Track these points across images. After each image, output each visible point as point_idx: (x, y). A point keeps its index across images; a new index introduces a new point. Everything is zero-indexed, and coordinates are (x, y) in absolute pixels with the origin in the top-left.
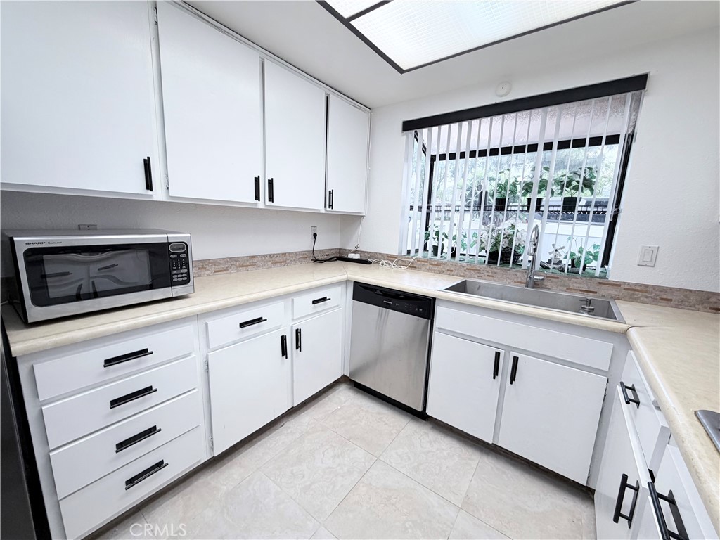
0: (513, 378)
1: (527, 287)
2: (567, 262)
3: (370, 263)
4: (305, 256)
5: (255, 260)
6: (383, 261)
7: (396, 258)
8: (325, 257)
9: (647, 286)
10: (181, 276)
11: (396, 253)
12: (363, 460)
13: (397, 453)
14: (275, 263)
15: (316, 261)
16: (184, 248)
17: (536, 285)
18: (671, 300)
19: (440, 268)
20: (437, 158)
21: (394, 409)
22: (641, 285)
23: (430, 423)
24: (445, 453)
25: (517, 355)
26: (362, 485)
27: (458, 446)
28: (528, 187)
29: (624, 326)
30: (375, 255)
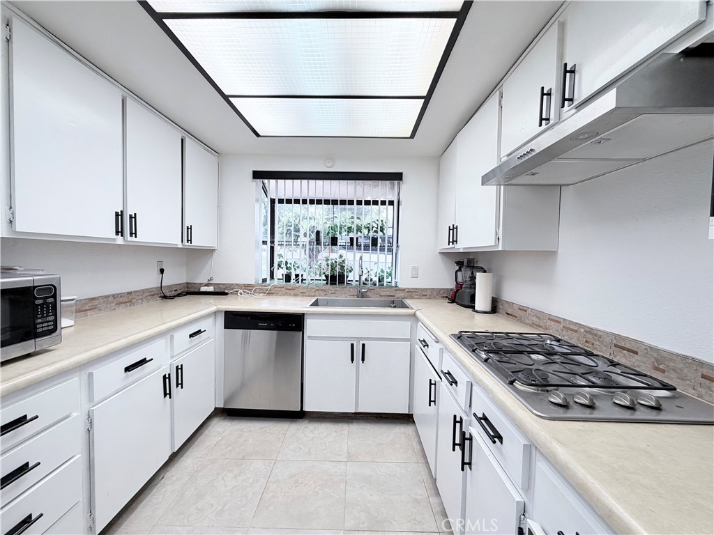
0: (363, 359)
1: (358, 297)
2: (376, 279)
3: (227, 294)
4: (153, 293)
5: (96, 303)
6: (241, 291)
7: (253, 287)
8: (174, 293)
9: (416, 289)
10: (46, 324)
11: (253, 282)
12: (264, 467)
13: (290, 450)
14: (119, 304)
15: (165, 297)
16: (51, 291)
17: (363, 295)
18: (426, 295)
19: (294, 292)
20: (277, 201)
21: (273, 420)
22: (413, 289)
23: (307, 419)
24: (325, 434)
25: (364, 342)
26: (270, 484)
27: (332, 426)
28: (350, 230)
29: (414, 311)
30: (231, 286)
